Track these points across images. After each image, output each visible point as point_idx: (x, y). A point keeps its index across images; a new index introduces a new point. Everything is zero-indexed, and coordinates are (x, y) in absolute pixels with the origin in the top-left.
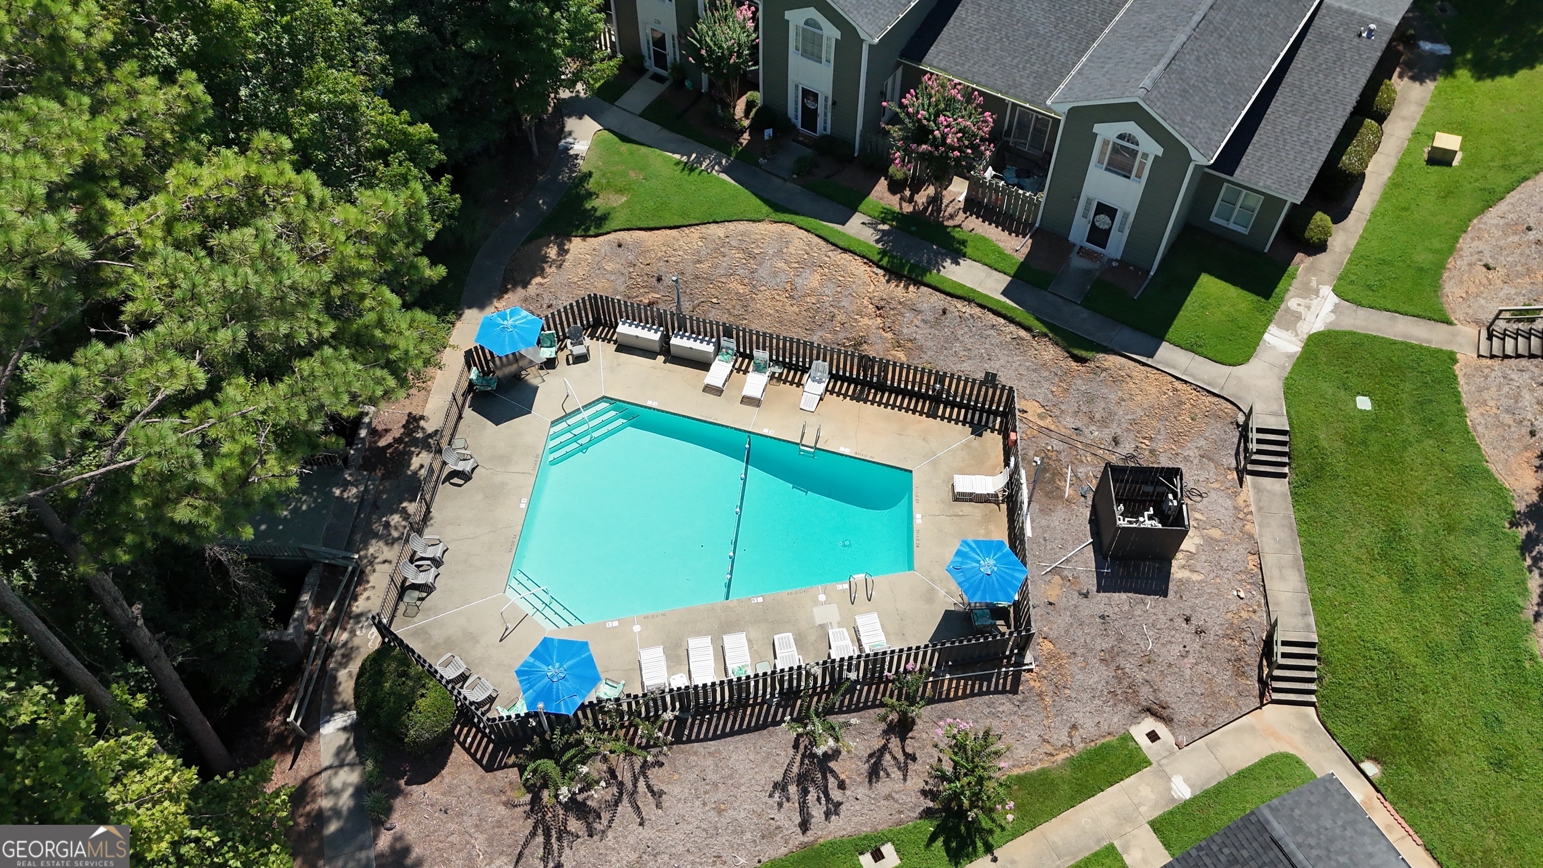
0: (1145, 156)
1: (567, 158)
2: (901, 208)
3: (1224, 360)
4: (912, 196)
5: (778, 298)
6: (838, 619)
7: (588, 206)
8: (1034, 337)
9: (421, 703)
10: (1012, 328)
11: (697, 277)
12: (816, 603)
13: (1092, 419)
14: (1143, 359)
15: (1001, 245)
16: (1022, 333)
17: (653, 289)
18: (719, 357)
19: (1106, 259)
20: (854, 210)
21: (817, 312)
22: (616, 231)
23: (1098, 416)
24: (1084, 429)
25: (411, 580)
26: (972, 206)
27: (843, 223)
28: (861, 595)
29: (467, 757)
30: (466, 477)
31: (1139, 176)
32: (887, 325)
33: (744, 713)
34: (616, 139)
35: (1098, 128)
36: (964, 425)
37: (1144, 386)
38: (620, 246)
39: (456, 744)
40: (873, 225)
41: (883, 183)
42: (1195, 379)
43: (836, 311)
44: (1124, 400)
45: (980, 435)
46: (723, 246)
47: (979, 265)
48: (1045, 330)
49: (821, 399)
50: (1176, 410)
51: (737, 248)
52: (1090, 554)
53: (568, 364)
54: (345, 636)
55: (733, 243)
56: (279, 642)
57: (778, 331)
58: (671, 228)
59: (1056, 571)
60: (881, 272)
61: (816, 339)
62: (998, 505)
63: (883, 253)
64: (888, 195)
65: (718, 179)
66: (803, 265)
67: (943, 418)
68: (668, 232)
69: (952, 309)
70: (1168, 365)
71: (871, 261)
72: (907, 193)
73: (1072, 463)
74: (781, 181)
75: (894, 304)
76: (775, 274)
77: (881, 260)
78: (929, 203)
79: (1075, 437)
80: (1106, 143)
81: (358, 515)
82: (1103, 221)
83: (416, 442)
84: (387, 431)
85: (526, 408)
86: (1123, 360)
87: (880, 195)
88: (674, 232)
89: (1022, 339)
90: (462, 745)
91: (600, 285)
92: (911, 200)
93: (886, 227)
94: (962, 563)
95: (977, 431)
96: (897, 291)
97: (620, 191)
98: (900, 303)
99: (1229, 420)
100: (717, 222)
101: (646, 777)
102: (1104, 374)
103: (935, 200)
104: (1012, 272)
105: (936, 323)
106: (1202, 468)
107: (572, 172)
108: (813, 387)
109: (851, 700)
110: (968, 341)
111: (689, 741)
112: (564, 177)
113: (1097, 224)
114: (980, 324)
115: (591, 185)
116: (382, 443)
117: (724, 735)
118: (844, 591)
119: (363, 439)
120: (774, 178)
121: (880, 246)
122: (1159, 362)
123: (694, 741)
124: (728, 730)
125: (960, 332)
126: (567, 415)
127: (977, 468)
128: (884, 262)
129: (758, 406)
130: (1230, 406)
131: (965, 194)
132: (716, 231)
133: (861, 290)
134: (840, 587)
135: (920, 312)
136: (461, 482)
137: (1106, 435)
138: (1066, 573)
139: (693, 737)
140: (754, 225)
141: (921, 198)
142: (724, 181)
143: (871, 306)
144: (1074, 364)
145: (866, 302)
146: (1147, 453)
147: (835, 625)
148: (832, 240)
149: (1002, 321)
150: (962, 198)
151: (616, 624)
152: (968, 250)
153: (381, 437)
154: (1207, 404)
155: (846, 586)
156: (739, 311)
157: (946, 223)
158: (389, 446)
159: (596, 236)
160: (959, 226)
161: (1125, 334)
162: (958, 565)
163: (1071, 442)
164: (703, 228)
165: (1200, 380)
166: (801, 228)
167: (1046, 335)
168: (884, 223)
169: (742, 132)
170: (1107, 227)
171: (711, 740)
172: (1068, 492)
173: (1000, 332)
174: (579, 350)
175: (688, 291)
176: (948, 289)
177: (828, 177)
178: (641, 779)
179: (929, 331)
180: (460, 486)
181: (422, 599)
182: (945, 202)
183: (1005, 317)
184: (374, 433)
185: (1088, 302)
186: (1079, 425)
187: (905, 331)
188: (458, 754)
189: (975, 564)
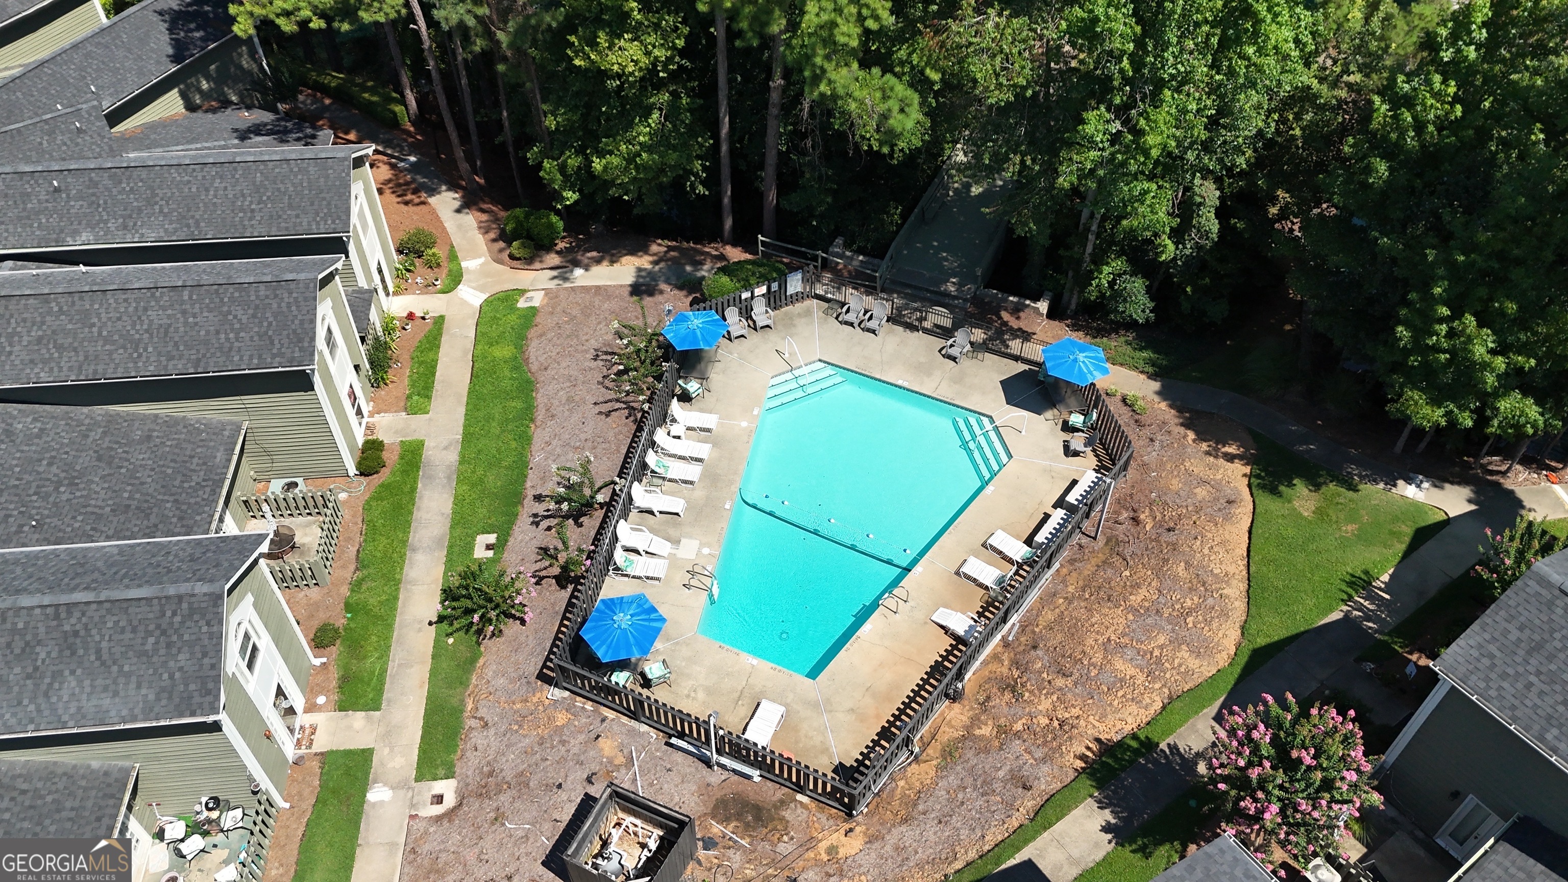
1: (1390, 477)
6: (680, 556)
7: (1296, 482)
10: (972, 855)
12: (702, 545)
16: (959, 864)
17: (1158, 523)
22: (1255, 501)
28: (694, 581)
38: (1227, 503)
43: (1071, 678)
46: (1207, 591)
51: (1200, 603)
53: (1065, 441)
55: (1210, 601)
60: (1118, 737)
63: (1151, 747)
65: (1332, 611)
68: (1244, 546)
69: (1029, 797)
77: (1139, 742)
83: (999, 333)
84: (1018, 318)
85: (1014, 401)
88: (1241, 551)
89: (949, 862)
97: (1320, 512)
98: (1061, 746)
100: (1249, 590)
101: (624, 409)
105: (1015, 776)
107: (1363, 477)
112: (1354, 469)
115: (1333, 488)
116: (1004, 314)
121: (1164, 746)
128: (1133, 742)
132: (1234, 589)
134: (709, 567)
135: (1039, 764)
140: (1237, 625)
147: (674, 551)
149: (988, 847)
153: (1011, 313)
158: (1000, 317)
164: (1241, 576)
176: (1060, 799)
178: (624, 406)
179: (1007, 767)
183: (990, 852)
184: (1015, 309)
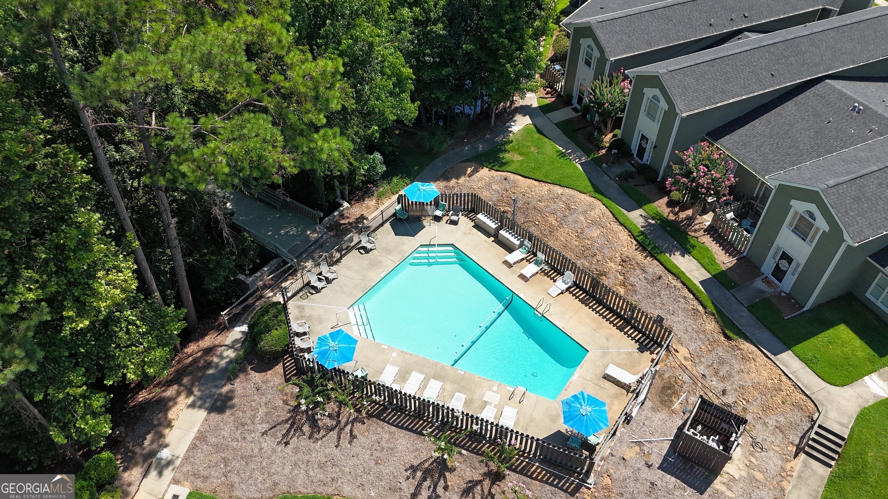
0: (818, 229)
1: (506, 131)
2: (668, 216)
3: (825, 378)
4: (678, 212)
5: (571, 234)
6: (497, 403)
7: (501, 156)
8: (706, 313)
9: (274, 332)
10: (696, 303)
11: (535, 208)
12: (490, 389)
13: (716, 373)
14: (768, 354)
15: (716, 256)
16: (700, 308)
17: (509, 205)
18: (520, 249)
19: (779, 290)
20: (640, 207)
21: (587, 249)
22: (508, 172)
23: (721, 374)
24: (708, 377)
25: (312, 283)
26: (711, 231)
27: (629, 211)
28: (517, 398)
29: (282, 371)
30: (367, 251)
31: (811, 241)
32: (623, 271)
33: (418, 422)
34: (535, 130)
35: (793, 202)
36: (636, 342)
37: (761, 369)
38: (505, 179)
39: (282, 363)
40: (645, 218)
41: (666, 199)
42: (798, 380)
43: (598, 253)
44: (743, 372)
45: (642, 352)
46: (557, 198)
47: (696, 262)
48: (714, 311)
49: (562, 293)
50: (774, 392)
51: (564, 202)
52: (666, 446)
53: (446, 223)
54: (271, 294)
55: (563, 199)
56: (243, 282)
57: (561, 250)
58: (536, 180)
59: (639, 443)
60: (635, 243)
61: (579, 263)
62: (628, 392)
63: (642, 233)
64: (664, 206)
65: (575, 165)
66: (594, 223)
67: (625, 333)
68: (533, 181)
69: (665, 278)
70: (783, 364)
71: (633, 235)
72: (677, 209)
73: (689, 392)
74: (608, 178)
75: (633, 262)
76: (576, 222)
77: (638, 236)
78: (686, 219)
79: (700, 379)
80: (796, 213)
81: (311, 246)
82: (783, 264)
83: (356, 228)
84: (348, 217)
85: (413, 233)
86: (755, 349)
87: (660, 205)
88: (536, 183)
89: (699, 311)
90: (284, 364)
91: (485, 194)
92: (676, 214)
93: (653, 222)
94: (572, 402)
95: (642, 349)
96: (639, 256)
97: (521, 154)
98: (637, 263)
99: (808, 414)
100: (561, 186)
101: (353, 425)
102: (738, 352)
103: (691, 219)
104: (714, 273)
105: (652, 282)
106: (773, 434)
107: (504, 138)
108: (561, 285)
109: (476, 446)
110: (665, 298)
111: (383, 420)
112: (499, 139)
113: (780, 265)
114: (677, 293)
115: (508, 147)
116: (342, 222)
117: (402, 427)
118: (509, 391)
119: (335, 216)
120: (605, 176)
121: (643, 229)
122: (778, 360)
123: (385, 422)
124: (405, 426)
125: (663, 292)
126: (430, 245)
127: (629, 368)
128: (639, 239)
129: (526, 282)
130: (813, 406)
131: (709, 223)
132: (559, 190)
133: (619, 248)
134: (508, 388)
135: (646, 272)
136: (363, 252)
137: (721, 386)
138: (645, 448)
139: (386, 420)
140: (579, 194)
141: (683, 215)
142: (577, 167)
143: (619, 258)
144: (722, 338)
145: (617, 255)
146: (741, 408)
147: (493, 405)
148: (617, 216)
149: (692, 296)
150: (708, 224)
151: (386, 347)
152: (694, 252)
153: (343, 219)
154: (798, 398)
155: (512, 390)
156: (547, 232)
157: (689, 233)
158: (345, 224)
159: (497, 171)
160: (697, 238)
161: (766, 335)
162: (569, 402)
163: (696, 380)
164: (552, 186)
165: (800, 382)
166: (604, 205)
167: (714, 315)
168: (653, 219)
169: (602, 148)
170: (785, 269)
171: (394, 426)
172: (676, 406)
173: (687, 302)
174: (454, 218)
175: (526, 213)
176: (668, 267)
177: (635, 186)
178: (350, 425)
179: (646, 284)
180: (362, 254)
181: (312, 294)
182: (696, 222)
183: (694, 295)
184: (342, 216)
185: (751, 308)
186: (706, 373)
187: (631, 279)
188: (279, 368)
189: (579, 406)
